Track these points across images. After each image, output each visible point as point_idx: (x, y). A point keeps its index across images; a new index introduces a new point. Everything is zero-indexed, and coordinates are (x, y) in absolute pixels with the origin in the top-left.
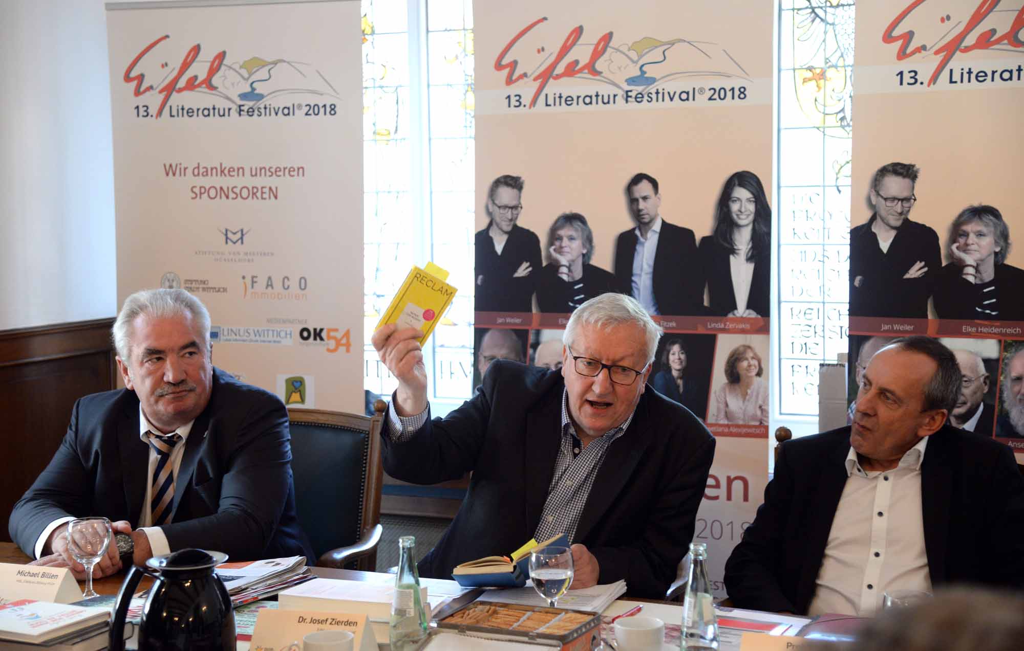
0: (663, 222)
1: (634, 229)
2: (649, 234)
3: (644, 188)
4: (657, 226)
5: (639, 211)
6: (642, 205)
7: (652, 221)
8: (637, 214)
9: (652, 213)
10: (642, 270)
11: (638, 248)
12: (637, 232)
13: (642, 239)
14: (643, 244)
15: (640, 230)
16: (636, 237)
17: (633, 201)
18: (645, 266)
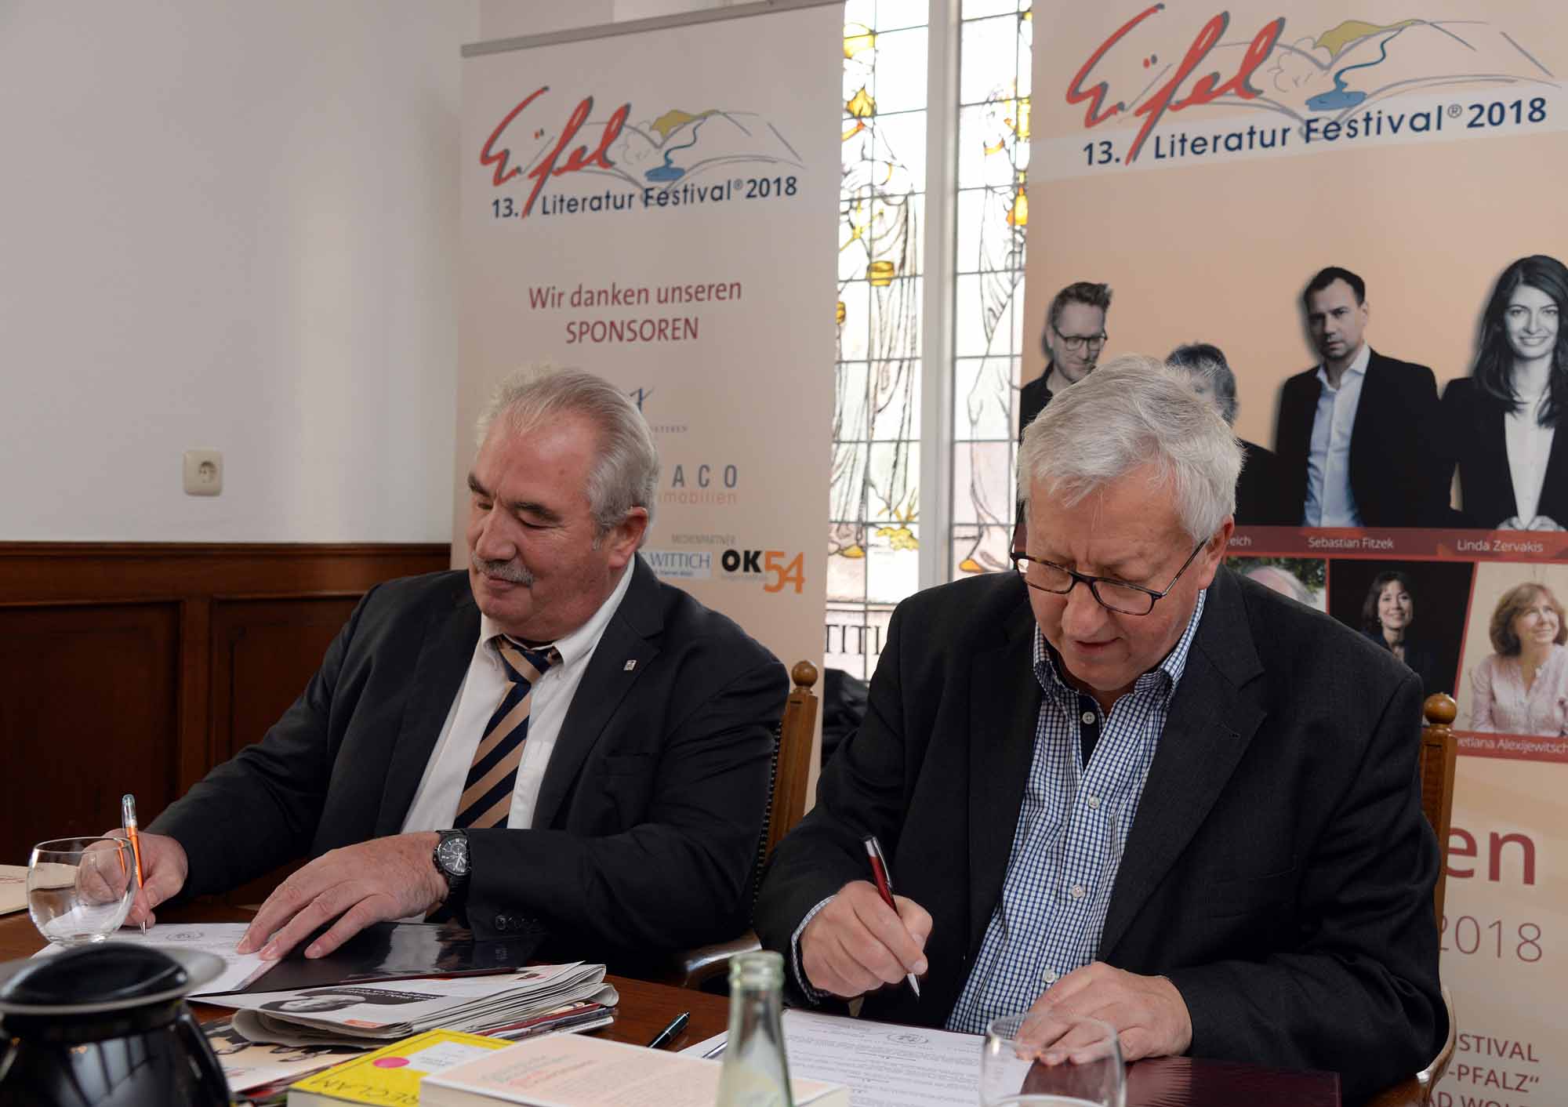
0: (1373, 354)
1: (1315, 371)
2: (1345, 378)
3: (1338, 294)
4: (1361, 363)
5: (1327, 335)
6: (1332, 325)
7: (1351, 352)
8: (1321, 342)
9: (1352, 340)
10: (1328, 442)
11: (1323, 403)
12: (1322, 376)
13: (1330, 388)
14: (1331, 396)
15: (1327, 371)
16: (1320, 383)
17: (1313, 318)
18: (1335, 438)
